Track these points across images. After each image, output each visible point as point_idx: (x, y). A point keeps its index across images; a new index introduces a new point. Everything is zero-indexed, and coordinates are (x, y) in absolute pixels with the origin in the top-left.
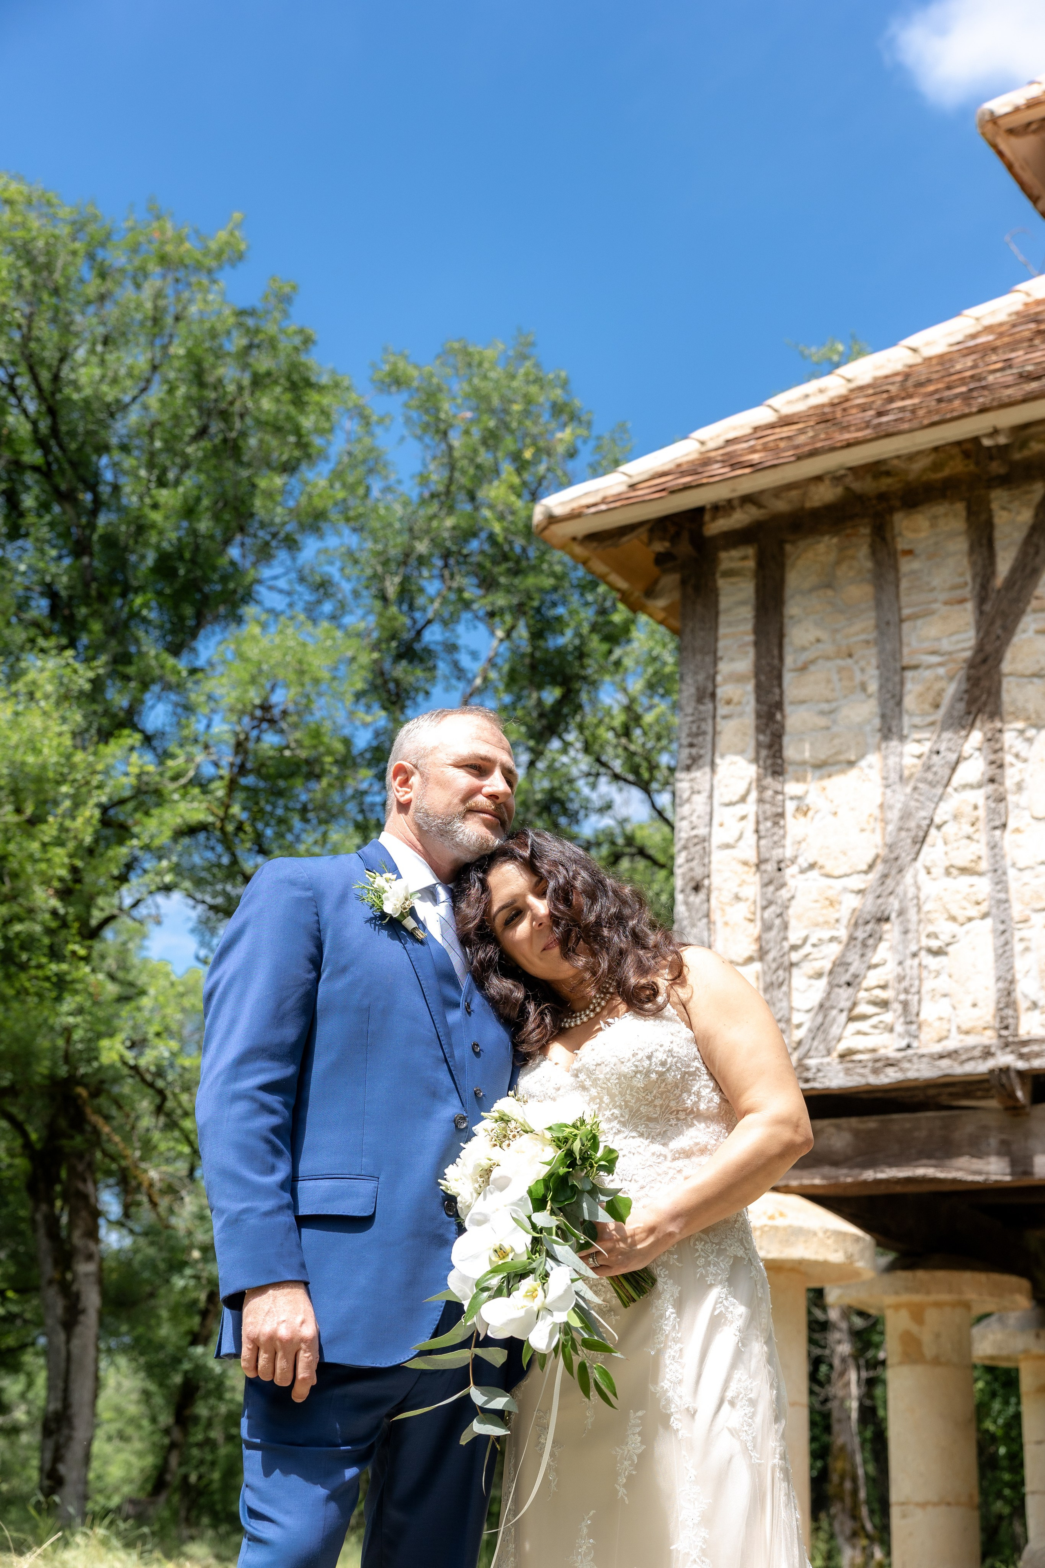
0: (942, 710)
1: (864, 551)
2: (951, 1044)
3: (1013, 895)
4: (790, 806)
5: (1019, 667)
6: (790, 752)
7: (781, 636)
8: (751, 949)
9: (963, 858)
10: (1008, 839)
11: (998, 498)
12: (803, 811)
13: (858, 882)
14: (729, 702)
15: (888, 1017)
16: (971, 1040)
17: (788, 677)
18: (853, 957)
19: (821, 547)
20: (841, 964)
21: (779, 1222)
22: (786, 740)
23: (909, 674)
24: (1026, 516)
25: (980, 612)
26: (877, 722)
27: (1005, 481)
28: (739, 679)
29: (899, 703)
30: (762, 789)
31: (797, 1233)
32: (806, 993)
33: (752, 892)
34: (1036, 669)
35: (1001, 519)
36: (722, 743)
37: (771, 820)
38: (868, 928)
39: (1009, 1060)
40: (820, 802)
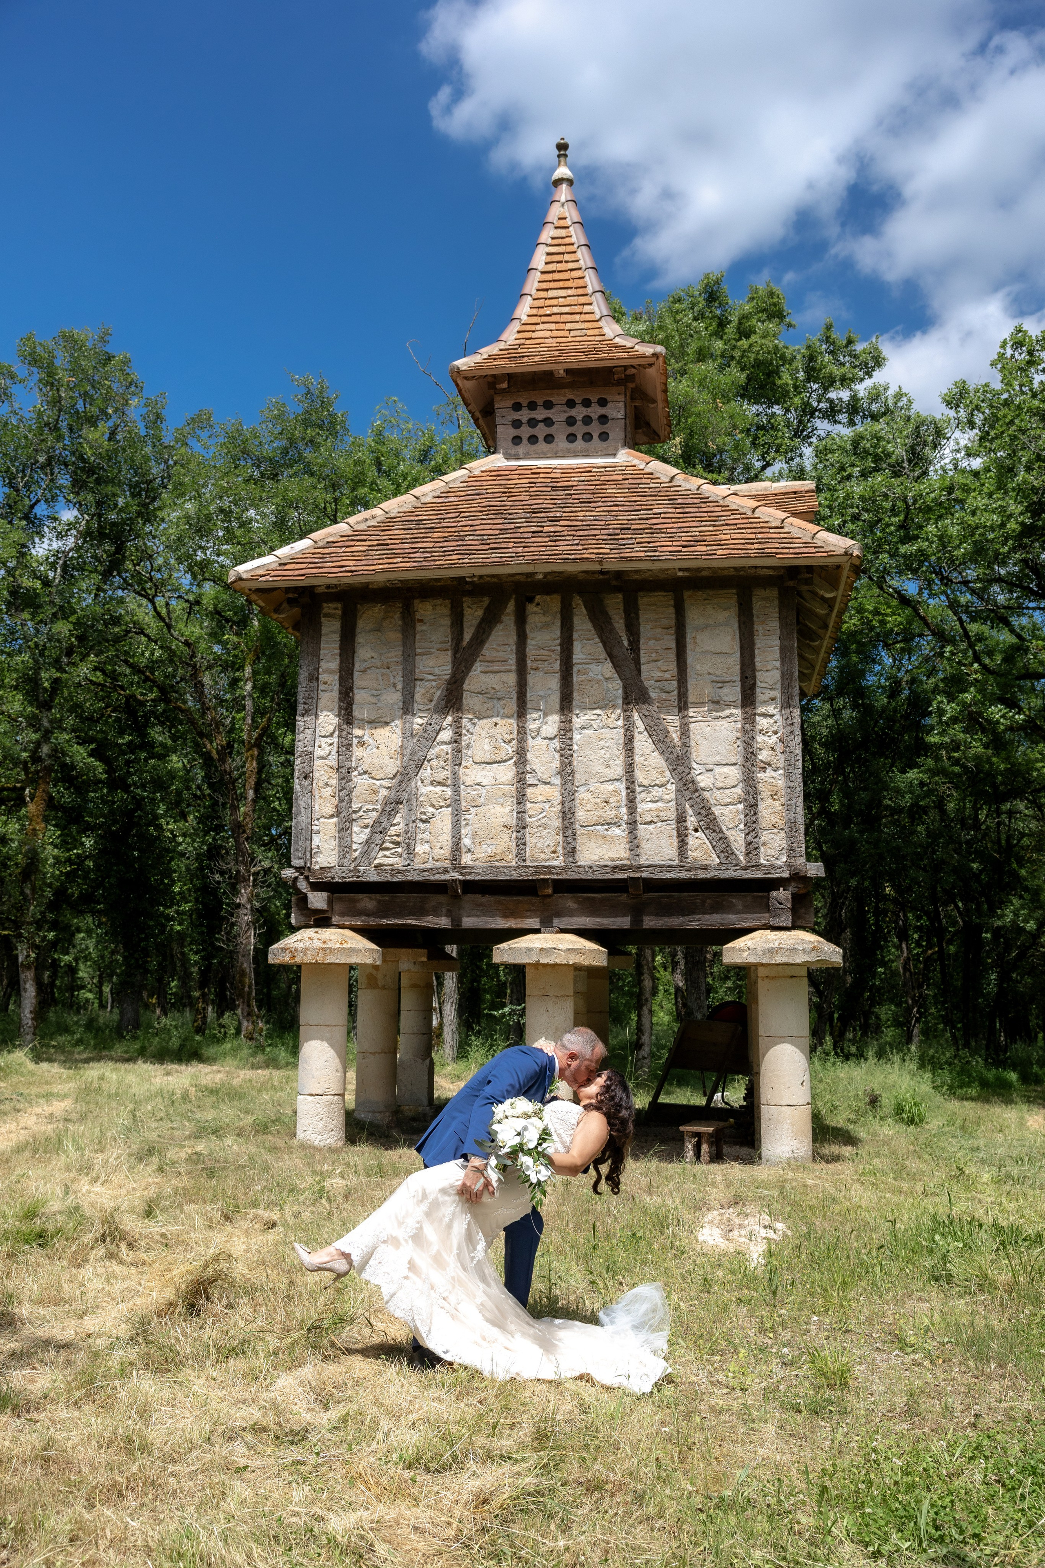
0: (433, 703)
1: (398, 615)
2: (429, 865)
3: (462, 798)
4: (355, 741)
5: (472, 688)
6: (356, 713)
7: (354, 652)
8: (333, 810)
9: (439, 777)
10: (461, 770)
11: (467, 601)
12: (362, 744)
13: (386, 783)
14: (325, 683)
15: (399, 850)
16: (438, 864)
17: (356, 674)
18: (384, 819)
19: (376, 610)
20: (377, 822)
21: (345, 946)
22: (354, 706)
23: (418, 683)
24: (480, 613)
25: (454, 657)
26: (401, 704)
27: (470, 594)
28: (331, 672)
29: (413, 697)
30: (341, 730)
32: (359, 835)
33: (334, 782)
34: (480, 690)
35: (467, 612)
36: (320, 705)
37: (345, 747)
38: (392, 806)
39: (456, 875)
40: (371, 741)
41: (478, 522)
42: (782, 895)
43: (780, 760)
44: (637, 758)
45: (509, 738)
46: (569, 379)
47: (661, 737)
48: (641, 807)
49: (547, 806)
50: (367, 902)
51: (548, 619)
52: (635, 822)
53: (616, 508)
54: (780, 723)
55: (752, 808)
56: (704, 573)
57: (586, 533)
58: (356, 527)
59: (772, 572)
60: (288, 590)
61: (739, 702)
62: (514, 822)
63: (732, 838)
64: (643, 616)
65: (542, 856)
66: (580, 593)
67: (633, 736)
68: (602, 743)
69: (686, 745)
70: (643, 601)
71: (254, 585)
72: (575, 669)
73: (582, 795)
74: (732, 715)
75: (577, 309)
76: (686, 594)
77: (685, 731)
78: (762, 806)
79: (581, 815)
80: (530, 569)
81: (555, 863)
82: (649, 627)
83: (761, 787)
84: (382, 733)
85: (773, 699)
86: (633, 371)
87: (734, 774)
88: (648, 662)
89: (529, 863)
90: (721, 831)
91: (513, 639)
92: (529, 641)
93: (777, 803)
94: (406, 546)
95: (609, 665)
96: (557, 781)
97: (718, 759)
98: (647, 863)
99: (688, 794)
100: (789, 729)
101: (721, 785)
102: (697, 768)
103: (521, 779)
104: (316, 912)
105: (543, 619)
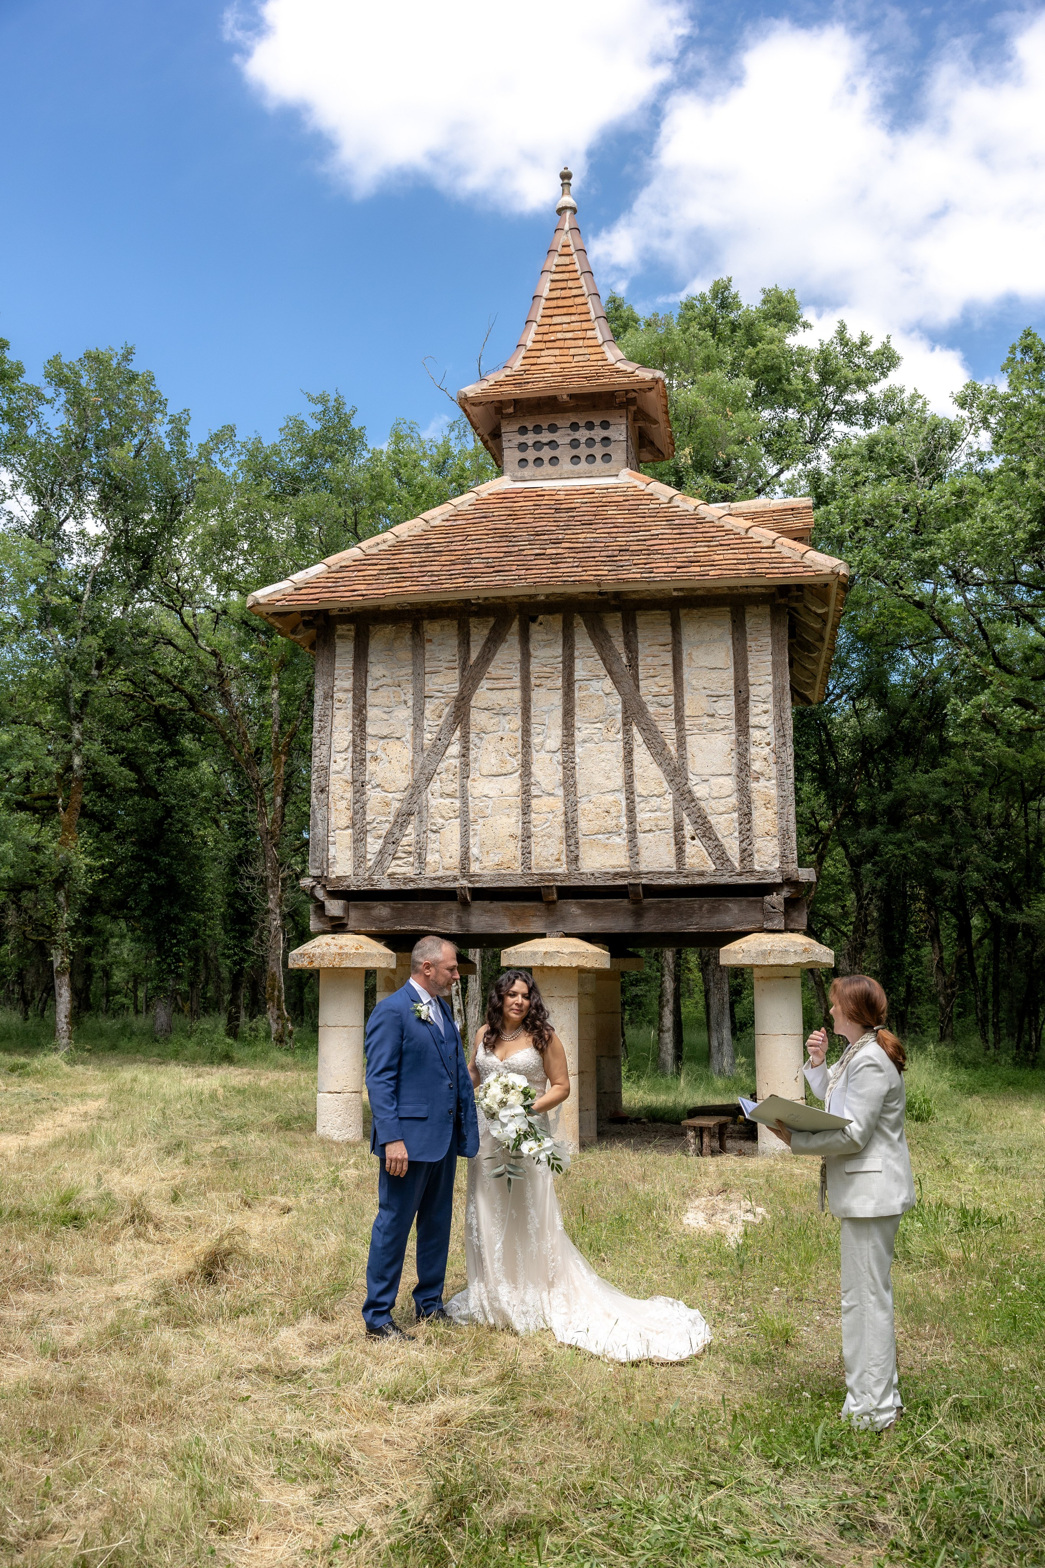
0: (442, 719)
1: (408, 636)
2: (440, 874)
3: (470, 810)
4: (368, 756)
5: (479, 705)
6: (370, 729)
7: (367, 672)
8: (348, 822)
9: (448, 789)
10: (469, 783)
11: (473, 621)
12: (375, 758)
13: (399, 796)
14: (340, 701)
15: (411, 859)
16: (448, 873)
17: (369, 693)
18: (396, 830)
19: (387, 630)
20: (390, 833)
21: (360, 951)
22: (367, 723)
23: (427, 700)
24: (486, 632)
25: (462, 675)
26: (411, 721)
27: (476, 614)
28: (346, 691)
29: (422, 714)
30: (355, 746)
31: (368, 955)
32: (374, 846)
33: (349, 795)
34: (486, 706)
35: (473, 630)
36: (335, 722)
37: (359, 762)
38: (403, 818)
39: (465, 883)
40: (383, 756)
41: (484, 545)
42: (776, 899)
43: (772, 771)
44: (636, 770)
45: (514, 751)
46: (573, 403)
47: (659, 749)
48: (641, 817)
49: (551, 816)
50: (382, 910)
51: (550, 637)
52: (635, 830)
53: (615, 530)
54: (772, 734)
55: (746, 815)
56: (699, 592)
57: (586, 555)
58: (368, 552)
59: (763, 591)
60: (303, 613)
61: (733, 716)
62: (519, 832)
63: (727, 846)
64: (641, 634)
65: (546, 864)
66: (581, 613)
67: (632, 750)
68: (603, 756)
69: (682, 757)
70: (641, 620)
71: (271, 610)
72: (577, 685)
73: (584, 805)
74: (726, 727)
75: (580, 334)
76: (682, 612)
77: (681, 744)
78: (755, 814)
79: (583, 824)
80: (532, 591)
81: (559, 871)
82: (646, 644)
83: (754, 796)
84: (394, 749)
85: (766, 712)
86: (634, 394)
87: (729, 784)
88: (646, 678)
89: (534, 871)
90: (717, 839)
91: (517, 656)
92: (532, 660)
93: (770, 812)
94: (415, 569)
95: (608, 681)
96: (560, 792)
97: (714, 770)
98: (646, 870)
99: (684, 804)
100: (781, 740)
101: (716, 795)
102: (693, 780)
103: (526, 791)
104: (333, 918)
105: (546, 637)
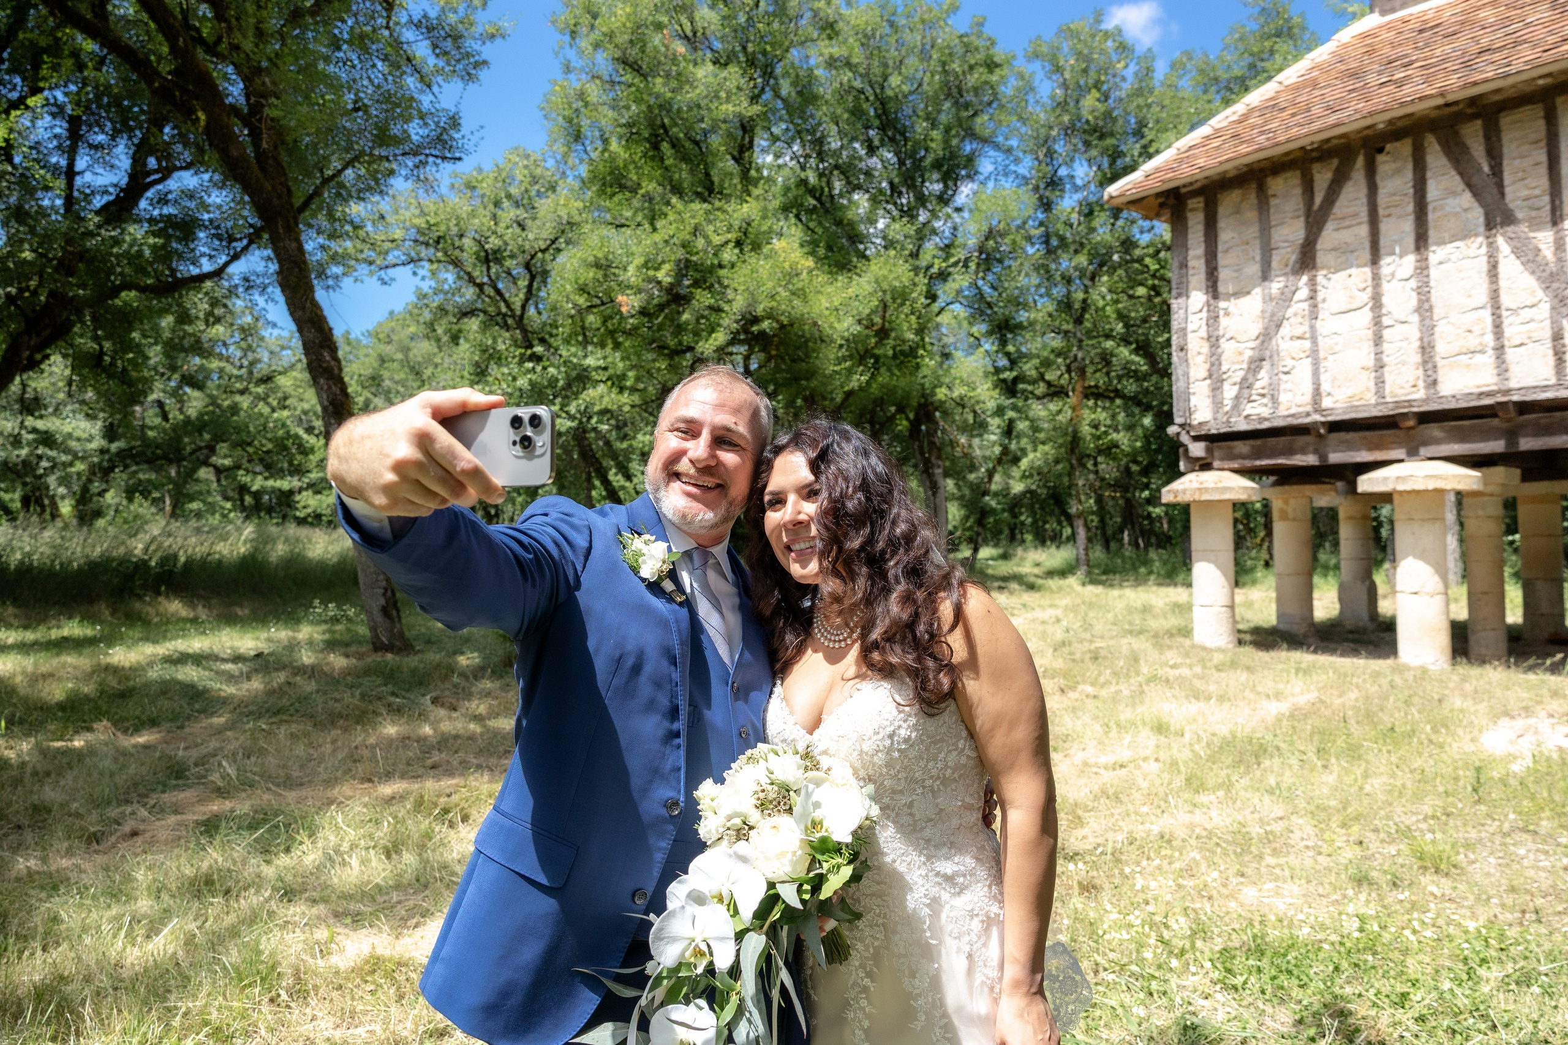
0: (1289, 267)
1: (1253, 196)
2: (1292, 411)
3: (1320, 348)
4: (1222, 313)
5: (1324, 246)
6: (1221, 289)
7: (1216, 237)
8: (1205, 374)
9: (1298, 332)
10: (1319, 324)
11: (1316, 167)
12: (1227, 314)
13: (1252, 344)
14: (1193, 268)
15: (1265, 401)
16: (1301, 410)
17: (1220, 255)
18: (1250, 376)
19: (1234, 195)
20: (1244, 379)
21: (1224, 485)
22: (1220, 284)
23: (1274, 252)
24: (1330, 175)
25: (1307, 222)
26: (1259, 274)
27: (1319, 159)
28: (1197, 258)
29: (1269, 265)
30: (1209, 305)
32: (1229, 392)
33: (1205, 350)
34: (1332, 247)
35: (1317, 177)
36: (1191, 286)
37: (1213, 319)
38: (1256, 363)
39: (1317, 418)
40: (1235, 311)
41: (1330, 90)
44: (1503, 283)
45: (1363, 285)
47: (1531, 257)
48: (1508, 331)
49: (1404, 344)
50: (1242, 447)
51: (1398, 164)
52: (1503, 347)
57: (1437, 68)
58: (1216, 127)
60: (1158, 195)
62: (1371, 364)
64: (1506, 137)
65: (1402, 391)
66: (1431, 131)
67: (1497, 262)
68: (1462, 274)
69: (1561, 260)
70: (1505, 120)
71: (1124, 200)
72: (1430, 207)
73: (1441, 329)
76: (1557, 102)
77: (1559, 246)
79: (1442, 348)
80: (1368, 122)
81: (1415, 396)
82: (1513, 146)
84: (1244, 302)
88: (1514, 182)
89: (1388, 399)
91: (1363, 191)
92: (1380, 191)
94: (1255, 131)
95: (1468, 195)
96: (1415, 318)
98: (1517, 386)
103: (1377, 322)
104: (1198, 459)
105: (1394, 166)
